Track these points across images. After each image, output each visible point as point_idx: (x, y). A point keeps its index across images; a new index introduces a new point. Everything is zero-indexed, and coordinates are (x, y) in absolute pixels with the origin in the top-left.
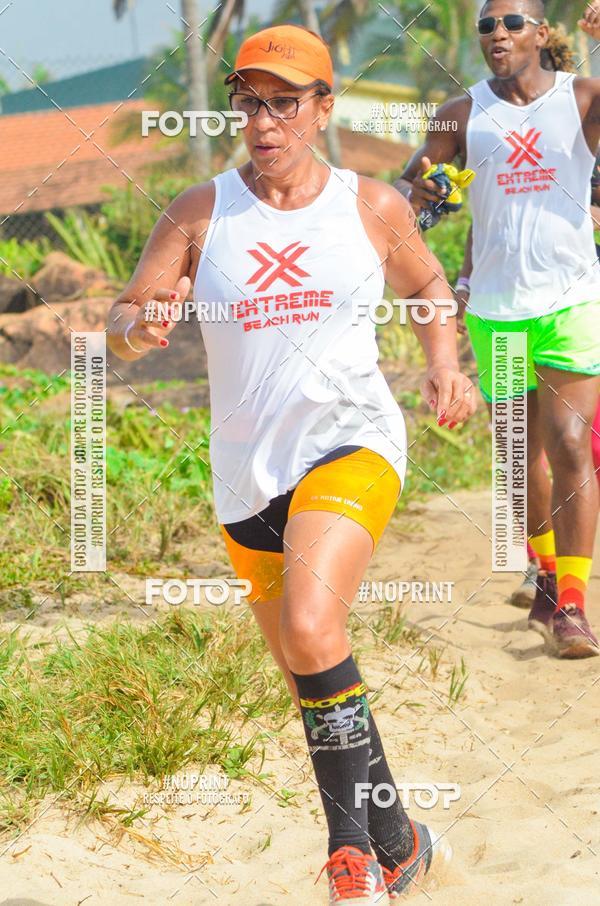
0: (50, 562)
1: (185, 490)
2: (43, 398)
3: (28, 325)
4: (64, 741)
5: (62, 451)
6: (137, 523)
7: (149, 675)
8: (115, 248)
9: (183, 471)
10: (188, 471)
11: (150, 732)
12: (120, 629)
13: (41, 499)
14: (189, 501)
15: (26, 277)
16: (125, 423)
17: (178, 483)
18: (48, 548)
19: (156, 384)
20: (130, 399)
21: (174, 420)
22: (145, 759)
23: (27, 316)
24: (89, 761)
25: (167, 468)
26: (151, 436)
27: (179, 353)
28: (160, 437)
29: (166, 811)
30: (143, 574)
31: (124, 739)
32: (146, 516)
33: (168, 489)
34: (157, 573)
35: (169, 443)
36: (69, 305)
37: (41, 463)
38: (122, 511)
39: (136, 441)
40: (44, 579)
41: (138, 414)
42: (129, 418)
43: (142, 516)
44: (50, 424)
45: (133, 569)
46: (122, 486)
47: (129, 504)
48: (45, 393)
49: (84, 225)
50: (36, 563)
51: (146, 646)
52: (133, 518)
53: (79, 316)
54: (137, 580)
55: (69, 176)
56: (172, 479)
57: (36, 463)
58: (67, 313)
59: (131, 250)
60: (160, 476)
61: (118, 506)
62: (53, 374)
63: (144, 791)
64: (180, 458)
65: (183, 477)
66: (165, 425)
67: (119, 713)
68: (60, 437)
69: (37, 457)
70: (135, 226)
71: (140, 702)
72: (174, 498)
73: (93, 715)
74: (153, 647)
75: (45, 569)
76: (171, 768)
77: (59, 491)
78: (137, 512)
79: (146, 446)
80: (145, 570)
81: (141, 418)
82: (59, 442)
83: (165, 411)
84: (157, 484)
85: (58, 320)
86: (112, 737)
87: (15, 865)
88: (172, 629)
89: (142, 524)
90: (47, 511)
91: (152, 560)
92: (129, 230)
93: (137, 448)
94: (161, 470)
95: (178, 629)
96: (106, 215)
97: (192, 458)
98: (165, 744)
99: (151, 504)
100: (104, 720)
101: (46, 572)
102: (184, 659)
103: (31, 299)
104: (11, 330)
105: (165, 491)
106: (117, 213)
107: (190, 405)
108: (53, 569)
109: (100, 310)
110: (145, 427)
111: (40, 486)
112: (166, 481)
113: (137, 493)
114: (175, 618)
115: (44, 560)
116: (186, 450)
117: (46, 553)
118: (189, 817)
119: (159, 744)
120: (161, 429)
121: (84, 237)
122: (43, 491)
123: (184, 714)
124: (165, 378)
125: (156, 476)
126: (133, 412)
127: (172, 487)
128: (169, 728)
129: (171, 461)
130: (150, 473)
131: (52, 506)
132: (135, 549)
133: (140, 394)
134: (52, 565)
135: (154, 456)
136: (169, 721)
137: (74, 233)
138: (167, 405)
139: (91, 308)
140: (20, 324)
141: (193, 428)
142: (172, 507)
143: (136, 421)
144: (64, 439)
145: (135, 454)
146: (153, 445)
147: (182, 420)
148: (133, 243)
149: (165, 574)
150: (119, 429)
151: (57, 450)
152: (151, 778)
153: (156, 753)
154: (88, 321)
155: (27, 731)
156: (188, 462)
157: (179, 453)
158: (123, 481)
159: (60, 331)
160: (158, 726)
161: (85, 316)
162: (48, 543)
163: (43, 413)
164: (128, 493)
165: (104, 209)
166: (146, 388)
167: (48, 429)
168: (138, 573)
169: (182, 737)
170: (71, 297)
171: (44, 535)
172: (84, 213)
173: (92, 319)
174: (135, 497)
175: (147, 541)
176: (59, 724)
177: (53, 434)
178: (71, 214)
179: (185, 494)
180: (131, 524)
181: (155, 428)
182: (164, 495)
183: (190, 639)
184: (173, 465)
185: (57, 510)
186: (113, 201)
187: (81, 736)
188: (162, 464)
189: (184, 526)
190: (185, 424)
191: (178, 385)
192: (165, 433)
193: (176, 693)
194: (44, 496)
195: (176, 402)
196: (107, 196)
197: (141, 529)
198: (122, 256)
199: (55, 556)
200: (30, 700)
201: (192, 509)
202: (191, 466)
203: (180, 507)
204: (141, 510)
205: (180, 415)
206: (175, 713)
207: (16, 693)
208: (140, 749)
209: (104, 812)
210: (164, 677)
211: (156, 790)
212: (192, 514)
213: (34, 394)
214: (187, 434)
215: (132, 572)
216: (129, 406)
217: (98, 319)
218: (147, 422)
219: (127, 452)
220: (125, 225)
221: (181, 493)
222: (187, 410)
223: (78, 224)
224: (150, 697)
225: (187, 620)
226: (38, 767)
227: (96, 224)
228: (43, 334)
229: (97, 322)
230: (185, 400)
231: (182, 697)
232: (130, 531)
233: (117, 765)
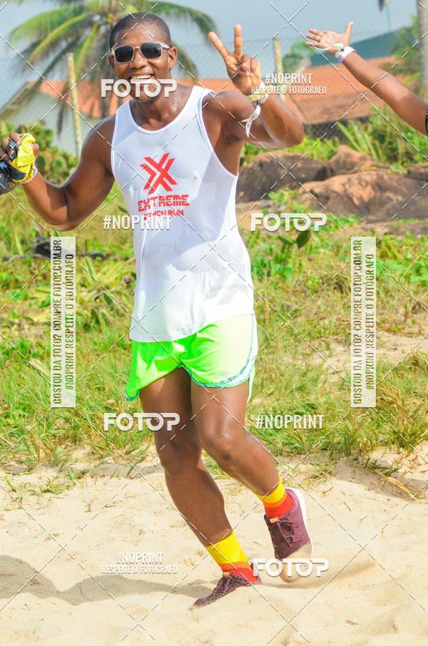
0: (341, 324)
1: (419, 283)
2: (336, 230)
3: (327, 188)
4: (351, 428)
5: (347, 260)
6: (391, 302)
7: (399, 390)
8: (377, 142)
9: (418, 272)
10: (421, 272)
11: (400, 423)
12: (382, 363)
13: (335, 288)
14: (421, 289)
15: (326, 159)
16: (383, 244)
17: (415, 279)
18: (340, 316)
19: (401, 221)
20: (386, 230)
21: (412, 242)
22: (398, 438)
23: (326, 182)
24: (365, 439)
25: (408, 270)
26: (399, 251)
27: (414, 203)
28: (404, 252)
29: (411, 468)
30: (395, 332)
31: (385, 426)
32: (396, 298)
33: (409, 282)
34: (403, 331)
35: (409, 256)
36: (350, 176)
37: (335, 267)
38: (382, 295)
39: (390, 254)
40: (337, 334)
41: (391, 239)
42: (386, 241)
43: (394, 297)
44: (340, 245)
45: (389, 329)
46: (382, 280)
47: (387, 291)
48: (337, 227)
49: (359, 129)
50: (333, 325)
51: (397, 373)
52: (388, 299)
53: (357, 182)
54: (391, 336)
55: (350, 101)
56: (411, 277)
57: (332, 268)
58: (349, 180)
59: (386, 144)
60: (404, 275)
61: (381, 293)
62: (342, 216)
63: (397, 457)
64: (416, 264)
65: (418, 275)
66: (406, 245)
67: (382, 411)
68: (346, 252)
69: (332, 264)
70: (389, 130)
71: (395, 405)
72: (413, 287)
73: (367, 413)
74: (402, 374)
75: (338, 328)
76: (414, 443)
77: (346, 284)
78: (391, 295)
79: (395, 257)
80: (396, 330)
81: (393, 241)
82: (346, 255)
83: (407, 237)
84: (402, 279)
85: (344, 185)
86: (379, 426)
87: (324, 498)
88: (413, 363)
89: (395, 303)
90: (339, 295)
91: (400, 324)
92: (385, 132)
93: (391, 258)
94: (405, 271)
95: (416, 363)
96: (372, 123)
97: (423, 264)
98: (409, 430)
99: (399, 291)
100: (374, 416)
101: (339, 330)
102: (419, 381)
103: (329, 173)
104: (317, 191)
105: (407, 283)
106: (378, 122)
107: (421, 234)
108: (343, 329)
109: (368, 178)
110: (395, 246)
111: (335, 281)
112: (407, 277)
113: (391, 285)
114: (414, 357)
115: (337, 323)
116: (419, 260)
117: (338, 319)
118: (424, 472)
119: (406, 430)
120: (404, 247)
121: (359, 136)
122: (336, 283)
123: (420, 412)
124: (407, 218)
125: (402, 275)
126: (388, 237)
127: (412, 281)
128: (412, 420)
129: (410, 266)
130: (398, 273)
131: (342, 292)
132: (390, 317)
133: (391, 227)
134: (342, 326)
135: (400, 263)
136: (411, 417)
137: (353, 134)
138: (408, 233)
139: (363, 177)
140: (323, 187)
141: (423, 246)
142: (412, 293)
143: (390, 242)
144: (348, 254)
145: (389, 262)
146: (400, 256)
147: (417, 242)
148: (388, 139)
149: (407, 332)
150: (380, 248)
151: (344, 260)
152: (401, 449)
153: (404, 435)
154: (361, 185)
155: (330, 421)
156: (421, 267)
157: (415, 261)
158: (383, 278)
159: (346, 191)
160: (405, 420)
161: (360, 182)
162: (340, 313)
163: (336, 239)
164: (386, 285)
165: (371, 120)
166: (395, 223)
167: (339, 248)
168: (391, 331)
169: (419, 426)
170: (351, 171)
171: (338, 309)
172: (359, 123)
173: (364, 184)
174: (390, 287)
175: (397, 312)
176: (348, 417)
177: (342, 251)
178: (351, 122)
179: (419, 285)
180: (388, 302)
181: (401, 247)
182: (407, 286)
183: (423, 369)
184: (412, 268)
185: (344, 295)
186: (375, 115)
187: (360, 425)
188: (405, 268)
189: (419, 304)
190: (418, 244)
191: (414, 222)
192: (407, 249)
193: (415, 400)
194: (337, 287)
195: (413, 231)
196: (373, 112)
197: (394, 306)
198: (381, 148)
199: (344, 321)
200: (331, 404)
201: (423, 293)
202: (423, 269)
203: (416, 293)
204: (393, 294)
205: (415, 239)
206: (415, 412)
207: (322, 400)
208: (395, 433)
209: (375, 468)
210: (408, 391)
211: (404, 456)
212: (423, 297)
213: (330, 227)
214: (420, 250)
215: (389, 330)
216: (386, 234)
217: (367, 183)
218: (396, 244)
219: (384, 261)
220: (383, 128)
221: (417, 284)
222: (419, 236)
223: (356, 128)
224: (400, 403)
225: (422, 358)
226: (335, 441)
227: (366, 129)
228: (336, 192)
229: (366, 186)
230: (418, 230)
231: (419, 403)
232: (387, 307)
233: (381, 442)
